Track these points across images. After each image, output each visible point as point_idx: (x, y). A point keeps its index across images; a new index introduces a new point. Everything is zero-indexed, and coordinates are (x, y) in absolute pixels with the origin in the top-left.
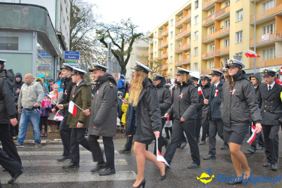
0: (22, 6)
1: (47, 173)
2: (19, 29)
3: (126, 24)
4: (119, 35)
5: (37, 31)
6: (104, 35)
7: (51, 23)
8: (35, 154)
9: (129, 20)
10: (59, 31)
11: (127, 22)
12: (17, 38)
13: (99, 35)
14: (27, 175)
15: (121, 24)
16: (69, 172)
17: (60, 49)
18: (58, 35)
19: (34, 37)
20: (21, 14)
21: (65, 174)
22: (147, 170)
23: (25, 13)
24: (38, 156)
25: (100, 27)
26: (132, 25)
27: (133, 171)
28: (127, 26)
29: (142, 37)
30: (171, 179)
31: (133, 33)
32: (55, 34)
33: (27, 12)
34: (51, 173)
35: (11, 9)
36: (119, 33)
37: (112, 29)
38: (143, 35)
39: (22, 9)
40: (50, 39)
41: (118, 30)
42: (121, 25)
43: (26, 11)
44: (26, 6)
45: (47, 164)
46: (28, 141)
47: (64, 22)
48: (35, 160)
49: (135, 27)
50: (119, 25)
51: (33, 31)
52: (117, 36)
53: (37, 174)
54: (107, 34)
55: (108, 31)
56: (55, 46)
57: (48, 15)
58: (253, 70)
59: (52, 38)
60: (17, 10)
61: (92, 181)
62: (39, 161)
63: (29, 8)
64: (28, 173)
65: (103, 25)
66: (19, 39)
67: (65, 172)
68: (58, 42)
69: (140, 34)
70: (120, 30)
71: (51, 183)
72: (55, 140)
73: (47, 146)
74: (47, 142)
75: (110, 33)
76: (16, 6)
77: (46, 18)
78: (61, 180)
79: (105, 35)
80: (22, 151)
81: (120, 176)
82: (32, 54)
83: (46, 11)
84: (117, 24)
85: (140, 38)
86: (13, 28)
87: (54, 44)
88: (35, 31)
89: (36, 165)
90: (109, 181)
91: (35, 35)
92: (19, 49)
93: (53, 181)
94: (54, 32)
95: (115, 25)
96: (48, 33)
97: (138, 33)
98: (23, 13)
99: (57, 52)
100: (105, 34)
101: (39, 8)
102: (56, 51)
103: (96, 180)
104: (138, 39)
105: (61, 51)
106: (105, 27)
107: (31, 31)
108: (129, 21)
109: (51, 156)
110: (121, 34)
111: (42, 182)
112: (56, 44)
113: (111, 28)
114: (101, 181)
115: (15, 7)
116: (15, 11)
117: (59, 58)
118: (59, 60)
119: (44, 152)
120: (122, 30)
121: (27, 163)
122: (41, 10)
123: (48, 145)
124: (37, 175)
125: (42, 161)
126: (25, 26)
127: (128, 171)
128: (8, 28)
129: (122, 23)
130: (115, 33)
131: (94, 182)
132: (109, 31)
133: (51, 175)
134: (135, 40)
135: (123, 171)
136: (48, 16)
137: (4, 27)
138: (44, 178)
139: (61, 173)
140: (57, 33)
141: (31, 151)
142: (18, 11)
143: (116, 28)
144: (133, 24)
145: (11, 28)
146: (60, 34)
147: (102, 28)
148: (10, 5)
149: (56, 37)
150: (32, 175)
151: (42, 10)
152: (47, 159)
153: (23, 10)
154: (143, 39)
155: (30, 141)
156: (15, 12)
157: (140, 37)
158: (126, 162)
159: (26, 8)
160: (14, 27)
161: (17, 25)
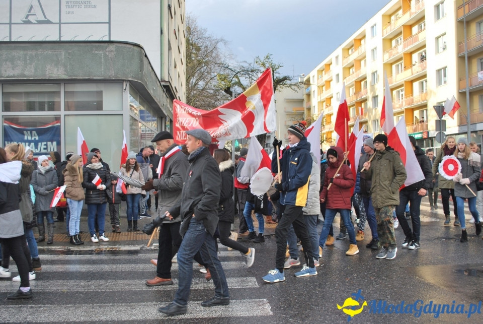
0: (106, 44)
1: (128, 303)
2: (103, 78)
3: (263, 65)
4: (253, 81)
5: (129, 81)
6: (230, 82)
7: (150, 68)
8: (118, 270)
9: (267, 58)
10: (167, 80)
11: (265, 61)
12: (101, 92)
13: (223, 83)
14: (96, 306)
15: (256, 64)
16: (162, 302)
17: (169, 106)
18: (165, 86)
19: (125, 90)
20: (105, 55)
21: (154, 305)
22: (289, 298)
23: (110, 55)
24: (122, 272)
25: (225, 69)
26: (272, 65)
27: (265, 300)
28: (265, 67)
29: (288, 82)
30: (327, 315)
31: (275, 78)
32: (159, 85)
33: (113, 53)
34: (133, 302)
35: (90, 50)
36: (253, 77)
37: (242, 73)
38: (290, 80)
39: (106, 48)
40: (151, 92)
41: (251, 73)
42: (256, 66)
43: (112, 51)
44: (112, 44)
45: (131, 287)
46: (114, 247)
47: (175, 67)
48: (114, 279)
49: (277, 67)
50: (252, 65)
51: (123, 80)
52: (251, 83)
53: (112, 304)
54: (235, 80)
55: (236, 76)
56: (159, 102)
57: (146, 56)
58: (466, 127)
59: (153, 90)
60: (99, 51)
61: (195, 319)
62: (120, 282)
63: (117, 46)
64: (98, 303)
65: (229, 67)
66: (104, 94)
67: (156, 302)
68: (165, 95)
69: (285, 79)
70: (254, 74)
71: (129, 321)
72: (154, 244)
73: (139, 255)
74: (141, 248)
75: (240, 78)
76: (97, 44)
77: (142, 61)
78: (147, 315)
79: (233, 82)
80: (99, 264)
81: (243, 308)
82: (122, 115)
83: (142, 50)
84: (250, 65)
85: (285, 84)
86: (94, 78)
87: (157, 99)
88: (125, 80)
89: (114, 288)
90: (223, 318)
91: (127, 86)
92: (104, 109)
93: (133, 318)
94: (158, 82)
95: (246, 65)
96: (146, 83)
97: (281, 76)
98: (108, 54)
99: (164, 112)
100: (232, 80)
101: (131, 46)
102: (162, 109)
103: (201, 317)
104: (282, 86)
105: (171, 109)
106: (232, 71)
107: (119, 82)
108: (267, 60)
109: (141, 272)
110: (255, 79)
111: (116, 319)
112: (161, 100)
113: (241, 70)
114: (210, 318)
115: (96, 46)
116: (96, 52)
117: (168, 119)
118: (168, 123)
119: (133, 265)
120: (258, 72)
121: (101, 285)
122: (133, 49)
123: (142, 253)
124: (111, 306)
125: (126, 281)
126: (112, 74)
127: (258, 300)
128: (87, 78)
129: (257, 62)
130: (247, 79)
131: (197, 319)
132: (238, 75)
133: (132, 306)
134: (278, 87)
135: (249, 300)
136: (145, 59)
137: (81, 76)
138: (121, 311)
139: (149, 303)
140: (163, 83)
141: (113, 264)
142: (101, 52)
143: (248, 71)
144: (273, 62)
145: (91, 78)
146: (168, 84)
147: (227, 71)
148: (89, 44)
149: (161, 88)
150: (104, 306)
151: (136, 48)
152: (134, 278)
153: (107, 50)
154: (290, 86)
155: (116, 246)
156: (97, 54)
157: (284, 82)
158: (257, 283)
159: (112, 47)
160: (95, 76)
161: (99, 72)
